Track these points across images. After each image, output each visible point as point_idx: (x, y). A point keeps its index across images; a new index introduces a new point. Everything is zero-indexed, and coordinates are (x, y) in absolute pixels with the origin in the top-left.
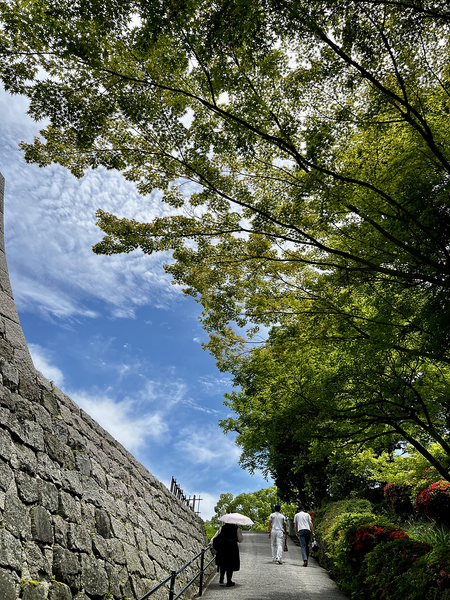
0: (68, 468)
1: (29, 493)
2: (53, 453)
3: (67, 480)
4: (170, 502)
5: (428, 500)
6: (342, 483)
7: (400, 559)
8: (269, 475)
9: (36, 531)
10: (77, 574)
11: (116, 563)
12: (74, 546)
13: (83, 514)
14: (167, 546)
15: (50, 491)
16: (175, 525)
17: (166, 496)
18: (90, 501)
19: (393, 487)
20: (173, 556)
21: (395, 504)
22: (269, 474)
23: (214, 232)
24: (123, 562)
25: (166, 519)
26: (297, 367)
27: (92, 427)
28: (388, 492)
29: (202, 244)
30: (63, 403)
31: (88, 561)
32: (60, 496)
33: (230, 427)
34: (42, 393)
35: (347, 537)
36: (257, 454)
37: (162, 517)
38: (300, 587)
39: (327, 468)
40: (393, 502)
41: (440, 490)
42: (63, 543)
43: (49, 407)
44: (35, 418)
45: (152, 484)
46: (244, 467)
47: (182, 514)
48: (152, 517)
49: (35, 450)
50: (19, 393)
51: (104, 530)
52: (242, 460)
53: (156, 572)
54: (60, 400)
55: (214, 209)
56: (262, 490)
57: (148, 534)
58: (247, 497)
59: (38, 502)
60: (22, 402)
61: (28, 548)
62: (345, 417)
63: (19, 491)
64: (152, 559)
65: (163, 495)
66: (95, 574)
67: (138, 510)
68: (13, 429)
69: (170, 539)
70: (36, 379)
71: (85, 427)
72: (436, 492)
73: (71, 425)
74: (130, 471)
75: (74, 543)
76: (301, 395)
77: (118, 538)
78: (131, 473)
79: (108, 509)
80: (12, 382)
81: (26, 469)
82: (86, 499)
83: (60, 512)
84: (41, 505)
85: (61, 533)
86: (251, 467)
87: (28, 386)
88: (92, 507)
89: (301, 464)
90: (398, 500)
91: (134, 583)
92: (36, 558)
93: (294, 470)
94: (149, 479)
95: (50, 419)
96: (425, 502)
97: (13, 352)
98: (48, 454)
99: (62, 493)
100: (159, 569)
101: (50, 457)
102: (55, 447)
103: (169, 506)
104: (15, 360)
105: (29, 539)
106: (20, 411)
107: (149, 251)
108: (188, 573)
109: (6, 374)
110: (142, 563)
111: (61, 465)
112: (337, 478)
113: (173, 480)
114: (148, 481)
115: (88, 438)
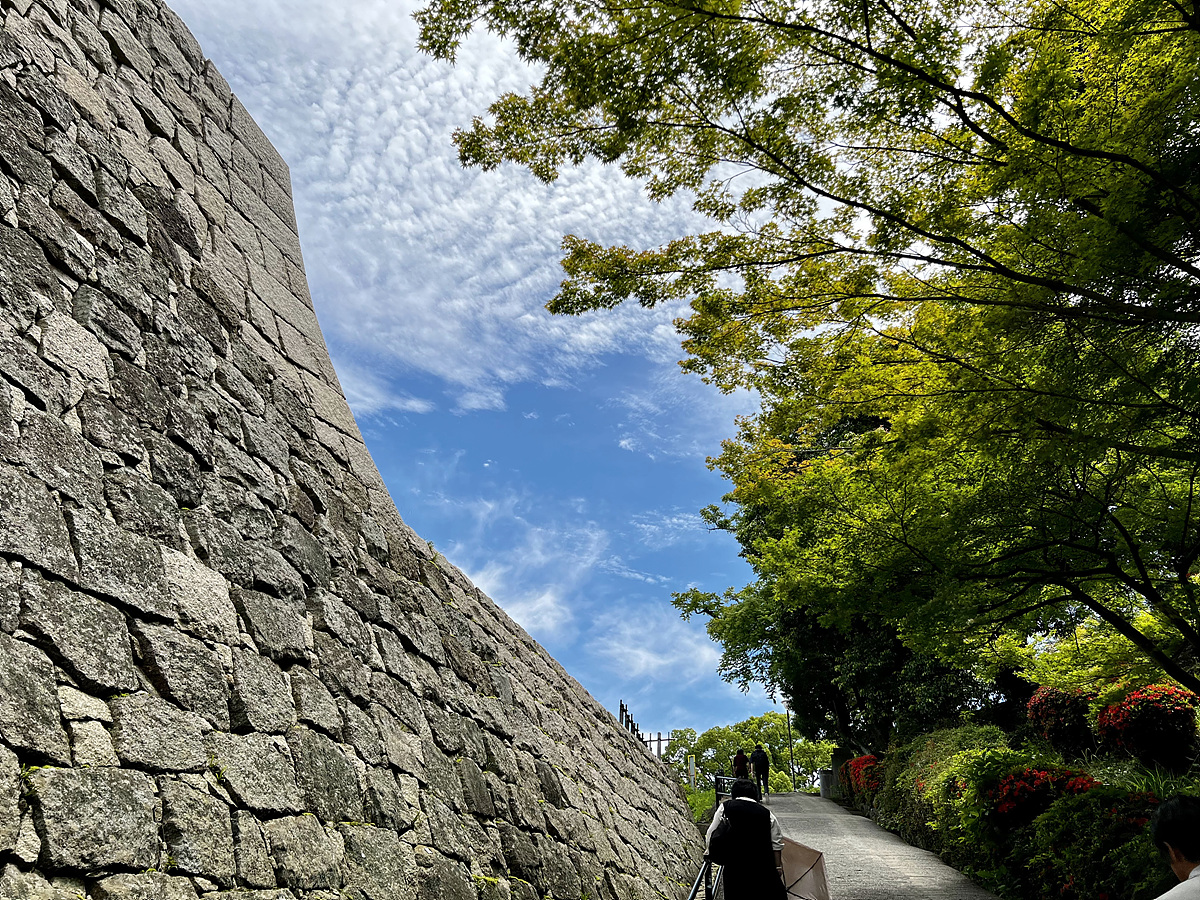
0: (482, 691)
1: (447, 737)
2: (459, 667)
3: (487, 713)
4: (627, 745)
5: (1126, 721)
6: (936, 699)
7: (1108, 822)
8: (778, 693)
9: (470, 798)
10: (537, 867)
11: (583, 849)
12: (522, 821)
13: (521, 769)
14: (640, 821)
15: (470, 731)
16: (641, 785)
17: (621, 735)
18: (524, 747)
19: (1046, 701)
20: (651, 836)
21: (1050, 731)
22: (778, 689)
23: (779, 256)
24: (590, 846)
25: (627, 775)
26: (896, 491)
27: (498, 620)
28: (1036, 709)
29: (752, 279)
30: (452, 580)
31: (546, 845)
32: (485, 739)
33: (695, 605)
34: (420, 564)
35: (981, 792)
36: (752, 653)
37: (622, 772)
38: (899, 880)
39: (903, 672)
40: (1048, 727)
41: (1148, 701)
42: (508, 817)
43: (435, 586)
44: (422, 609)
45: (598, 716)
46: (729, 678)
47: (648, 766)
48: (609, 772)
49: (435, 665)
50: (392, 567)
51: (555, 796)
52: (724, 666)
53: (635, 863)
54: (446, 575)
55: (785, 214)
56: (752, 719)
57: (611, 801)
58: (722, 734)
59: (460, 751)
60: (400, 582)
61: (468, 825)
62: (981, 577)
63: (435, 734)
64: (626, 842)
65: (615, 733)
66: (560, 866)
67: (588, 760)
68: (403, 630)
69: (641, 809)
70: (408, 540)
71: (490, 620)
72: (1141, 704)
73: (470, 617)
74: (563, 694)
75: (522, 817)
76: (903, 541)
77: (575, 808)
78: (565, 696)
79: (550, 759)
80: (380, 548)
81: (432, 696)
82: (519, 744)
83: (491, 765)
84: (466, 756)
85: (502, 800)
86: (742, 678)
87: (401, 553)
88: (529, 758)
89: (850, 671)
90: (1058, 723)
91: (613, 881)
92: (482, 841)
93: (837, 683)
94: (591, 706)
95: (442, 608)
96: (1120, 724)
97: (367, 495)
98: (454, 670)
99: (487, 735)
100: (638, 858)
101: (458, 675)
102: (459, 657)
103: (626, 753)
104: (373, 509)
105: (464, 810)
106: (400, 598)
107: (649, 301)
108: (676, 866)
109: (369, 535)
110: (614, 848)
111: (474, 687)
112: (925, 690)
113: (622, 706)
114: (591, 709)
115: (497, 639)
